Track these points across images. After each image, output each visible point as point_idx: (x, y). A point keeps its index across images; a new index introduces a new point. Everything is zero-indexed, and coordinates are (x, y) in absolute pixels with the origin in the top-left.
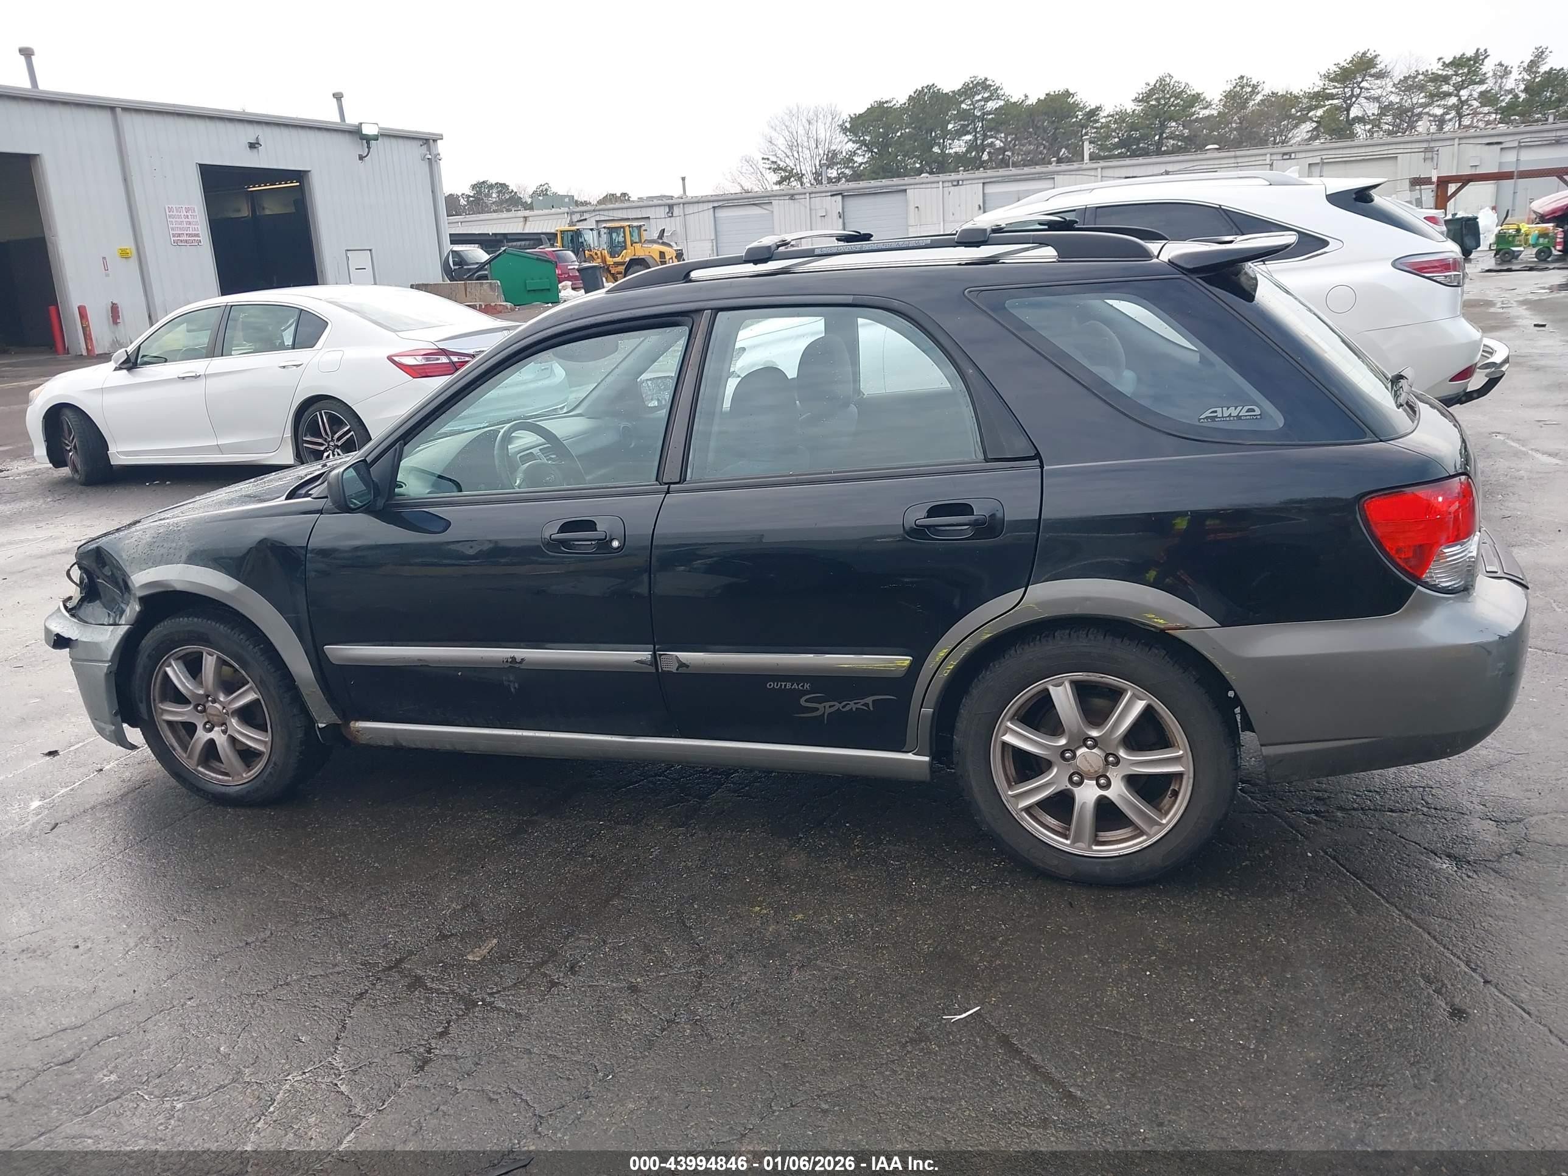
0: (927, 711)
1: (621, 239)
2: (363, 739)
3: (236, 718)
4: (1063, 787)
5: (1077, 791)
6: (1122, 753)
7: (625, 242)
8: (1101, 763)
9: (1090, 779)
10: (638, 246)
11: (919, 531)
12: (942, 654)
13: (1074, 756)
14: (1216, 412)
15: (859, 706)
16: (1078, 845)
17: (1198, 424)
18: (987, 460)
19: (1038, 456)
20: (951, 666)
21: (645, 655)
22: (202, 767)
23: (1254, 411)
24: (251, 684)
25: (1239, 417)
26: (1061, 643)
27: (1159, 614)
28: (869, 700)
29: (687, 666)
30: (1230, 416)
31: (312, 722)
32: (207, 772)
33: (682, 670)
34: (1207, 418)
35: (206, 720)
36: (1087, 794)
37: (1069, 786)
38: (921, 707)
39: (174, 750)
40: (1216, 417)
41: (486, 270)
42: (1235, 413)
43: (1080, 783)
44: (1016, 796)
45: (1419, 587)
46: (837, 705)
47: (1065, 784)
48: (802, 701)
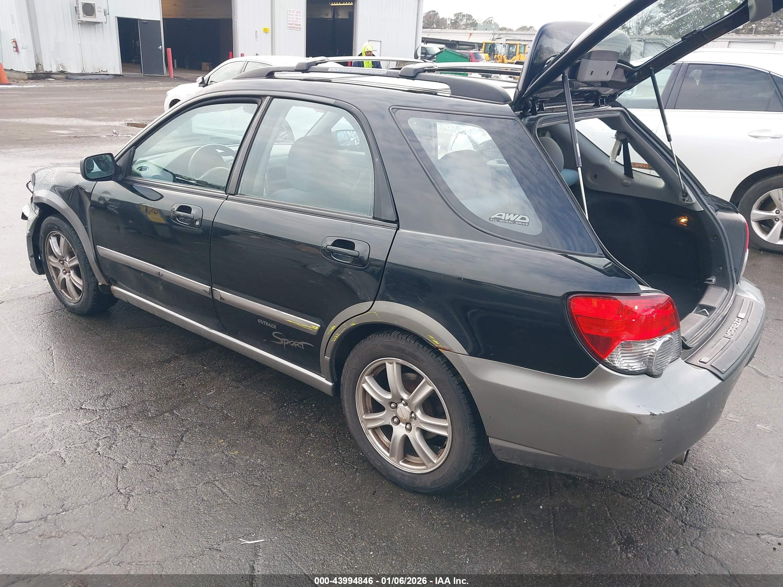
0: (327, 358)
1: (514, 50)
2: (116, 295)
3: (73, 271)
4: (387, 423)
5: (395, 428)
6: (419, 413)
7: (516, 52)
8: (408, 416)
9: (403, 423)
10: (522, 55)
11: (328, 253)
12: (333, 328)
13: (396, 407)
14: (501, 215)
15: (297, 345)
16: (392, 458)
17: (488, 221)
18: (374, 218)
19: (397, 222)
20: (337, 336)
21: (207, 288)
22: (64, 290)
23: (525, 219)
24: (76, 256)
25: (514, 222)
26: (393, 339)
27: (437, 338)
28: (302, 343)
29: (224, 300)
30: (509, 220)
31: (98, 282)
32: (65, 293)
33: (222, 301)
34: (495, 218)
35: (64, 269)
36: (399, 431)
37: (391, 424)
38: (325, 355)
39: (54, 279)
40: (501, 219)
41: (435, 58)
42: (512, 219)
43: (398, 423)
44: (366, 420)
45: (600, 364)
46: (288, 342)
47: (389, 422)
48: (274, 333)
